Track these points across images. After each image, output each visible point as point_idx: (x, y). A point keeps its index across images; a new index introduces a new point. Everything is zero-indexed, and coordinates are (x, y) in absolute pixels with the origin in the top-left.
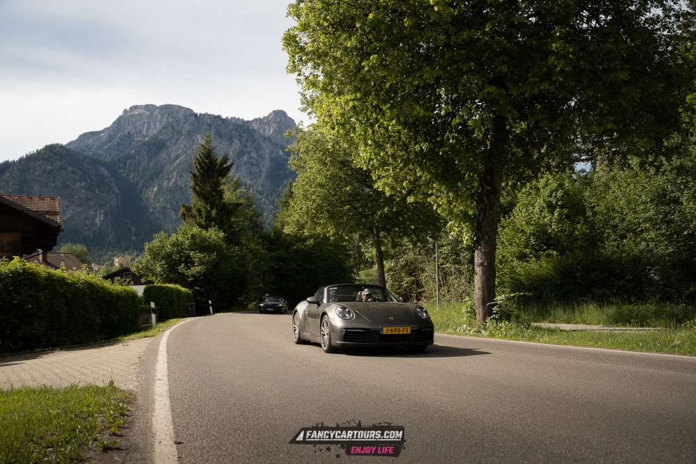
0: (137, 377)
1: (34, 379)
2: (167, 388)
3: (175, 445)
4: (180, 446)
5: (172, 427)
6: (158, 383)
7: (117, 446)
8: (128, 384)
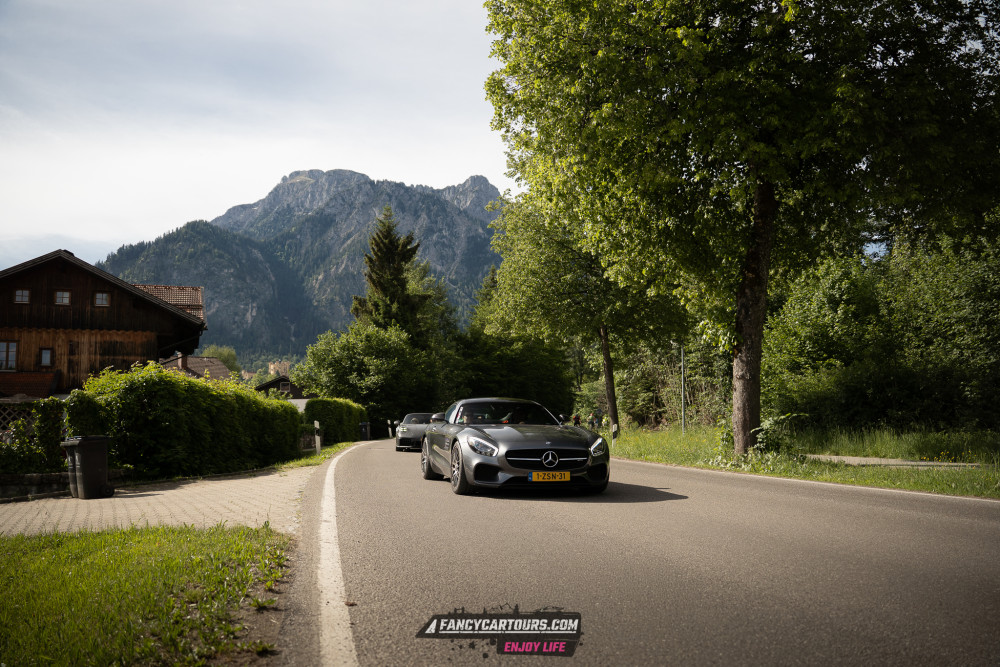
0: (298, 517)
1: (172, 516)
2: (335, 533)
3: (347, 607)
4: (354, 608)
5: (343, 583)
6: (324, 526)
7: (274, 605)
8: (286, 525)
